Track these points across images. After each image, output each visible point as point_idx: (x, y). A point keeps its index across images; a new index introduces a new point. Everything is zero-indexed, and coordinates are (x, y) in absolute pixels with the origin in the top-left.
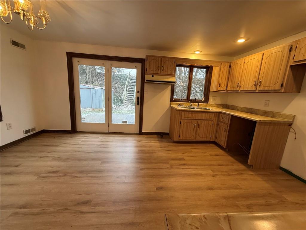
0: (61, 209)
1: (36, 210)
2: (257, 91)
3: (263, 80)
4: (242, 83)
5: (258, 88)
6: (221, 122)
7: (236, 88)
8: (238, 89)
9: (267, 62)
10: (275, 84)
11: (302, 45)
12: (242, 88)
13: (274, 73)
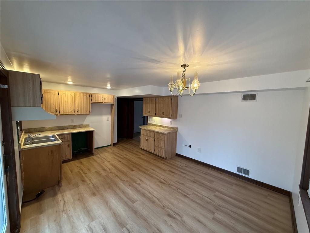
0: (171, 185)
1: (180, 191)
2: (76, 115)
3: (79, 109)
4: (61, 109)
5: (77, 113)
8: (57, 114)
9: (79, 99)
10: (87, 111)
11: (93, 96)
12: (62, 113)
13: (84, 106)
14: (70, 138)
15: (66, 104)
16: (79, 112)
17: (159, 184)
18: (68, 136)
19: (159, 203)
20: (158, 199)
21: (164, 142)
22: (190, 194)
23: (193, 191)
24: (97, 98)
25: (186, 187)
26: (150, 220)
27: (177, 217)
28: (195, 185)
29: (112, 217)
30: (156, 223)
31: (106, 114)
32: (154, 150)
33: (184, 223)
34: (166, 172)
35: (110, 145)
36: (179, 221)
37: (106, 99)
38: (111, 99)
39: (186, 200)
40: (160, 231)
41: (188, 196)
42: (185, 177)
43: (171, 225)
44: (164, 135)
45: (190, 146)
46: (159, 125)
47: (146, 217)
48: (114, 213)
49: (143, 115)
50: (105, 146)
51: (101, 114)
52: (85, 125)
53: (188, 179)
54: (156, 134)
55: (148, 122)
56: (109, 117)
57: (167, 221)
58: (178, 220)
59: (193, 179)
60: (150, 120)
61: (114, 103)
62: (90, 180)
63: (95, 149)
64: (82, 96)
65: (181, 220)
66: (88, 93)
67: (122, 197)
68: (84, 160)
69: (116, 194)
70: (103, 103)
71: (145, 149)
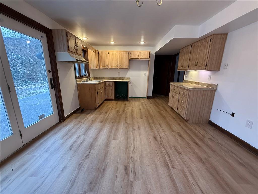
0: (162, 146)
1: (167, 157)
2: (119, 69)
3: (121, 64)
4: (110, 64)
5: (119, 67)
6: (107, 87)
7: (107, 67)
8: (108, 68)
9: (121, 56)
10: (126, 66)
11: (132, 53)
12: (110, 67)
13: (125, 62)
14: (112, 85)
15: (112, 61)
16: (121, 66)
17: (152, 138)
18: (112, 83)
19: (131, 152)
20: (134, 149)
21: (187, 100)
22: (176, 167)
23: (185, 169)
24: (134, 55)
25: (181, 159)
26: (108, 158)
27: (131, 176)
28: (199, 165)
29: (92, 139)
30: (108, 164)
31: (144, 70)
32: (177, 108)
33: (131, 186)
34: (172, 132)
35: (146, 98)
36: (128, 180)
37: (142, 55)
38: (147, 55)
39: (162, 170)
40: (104, 172)
41: (170, 167)
42: (192, 148)
43: (117, 176)
44: (188, 92)
45: (233, 115)
46: (194, 82)
47: (108, 154)
48: (96, 138)
49: (178, 70)
50: (141, 98)
51: (140, 70)
52: (127, 78)
53: (195, 153)
54: (181, 89)
55: (184, 79)
56: (147, 73)
57: (119, 170)
58: (128, 178)
59: (203, 156)
60: (186, 77)
61: (150, 59)
62: (109, 114)
63: (129, 97)
64: (123, 54)
65: (132, 181)
66: (127, 51)
67: (112, 131)
68: (120, 103)
69: (112, 128)
70: (140, 59)
71: (171, 106)
